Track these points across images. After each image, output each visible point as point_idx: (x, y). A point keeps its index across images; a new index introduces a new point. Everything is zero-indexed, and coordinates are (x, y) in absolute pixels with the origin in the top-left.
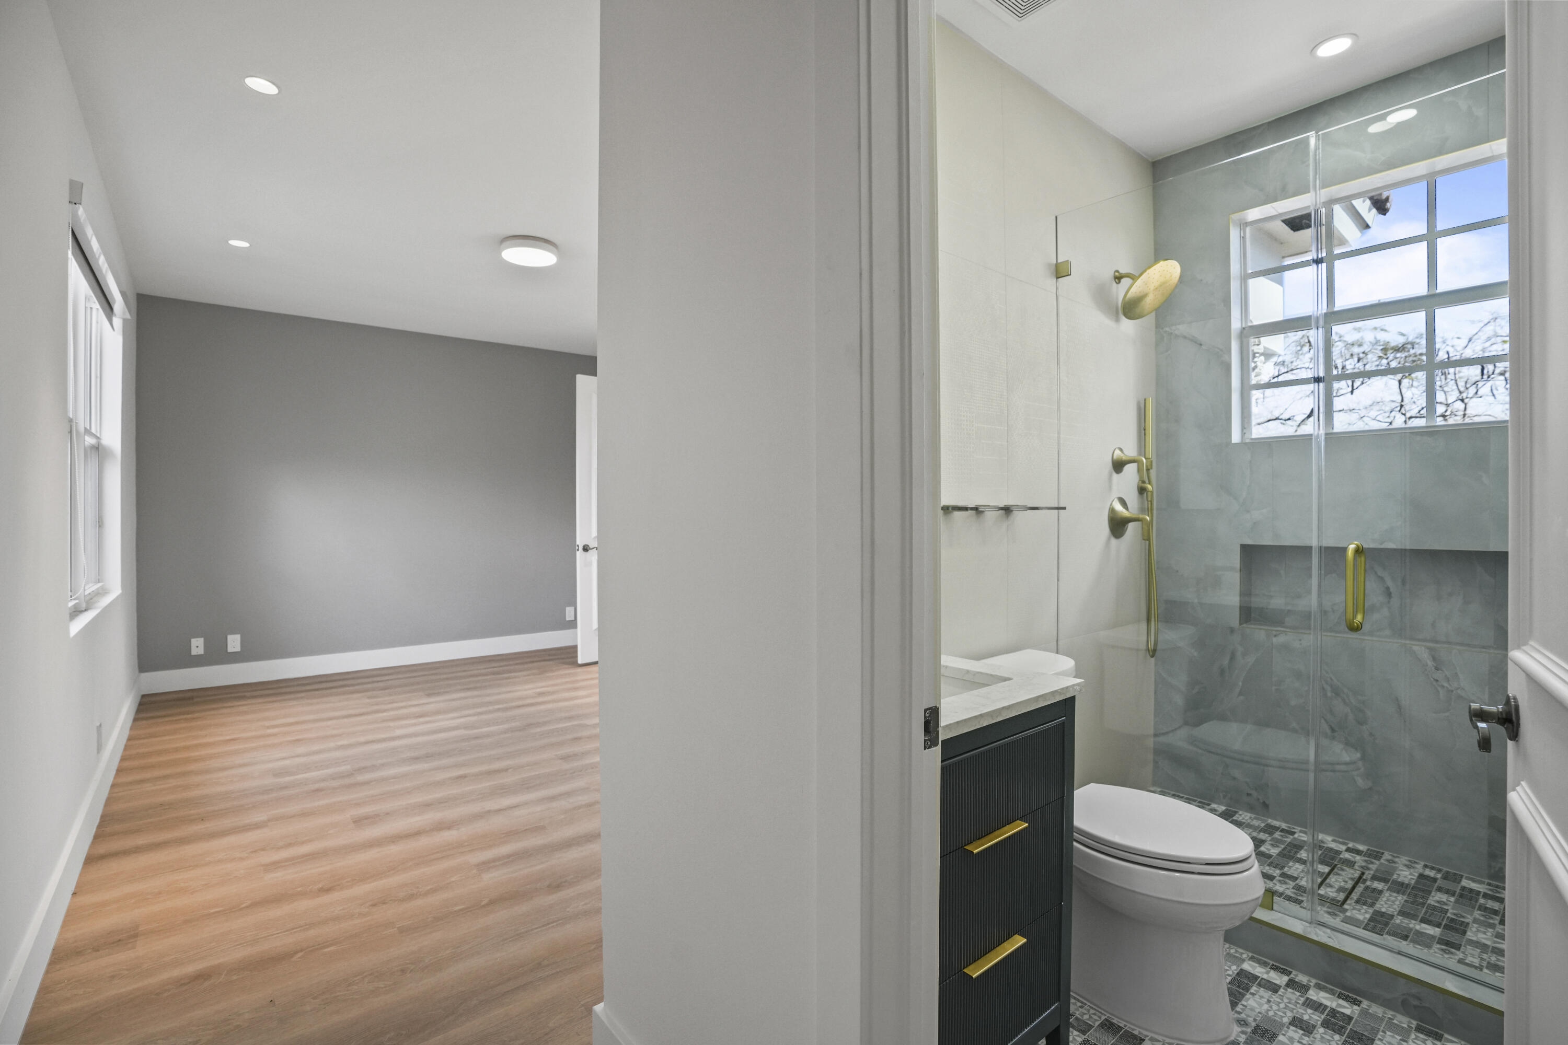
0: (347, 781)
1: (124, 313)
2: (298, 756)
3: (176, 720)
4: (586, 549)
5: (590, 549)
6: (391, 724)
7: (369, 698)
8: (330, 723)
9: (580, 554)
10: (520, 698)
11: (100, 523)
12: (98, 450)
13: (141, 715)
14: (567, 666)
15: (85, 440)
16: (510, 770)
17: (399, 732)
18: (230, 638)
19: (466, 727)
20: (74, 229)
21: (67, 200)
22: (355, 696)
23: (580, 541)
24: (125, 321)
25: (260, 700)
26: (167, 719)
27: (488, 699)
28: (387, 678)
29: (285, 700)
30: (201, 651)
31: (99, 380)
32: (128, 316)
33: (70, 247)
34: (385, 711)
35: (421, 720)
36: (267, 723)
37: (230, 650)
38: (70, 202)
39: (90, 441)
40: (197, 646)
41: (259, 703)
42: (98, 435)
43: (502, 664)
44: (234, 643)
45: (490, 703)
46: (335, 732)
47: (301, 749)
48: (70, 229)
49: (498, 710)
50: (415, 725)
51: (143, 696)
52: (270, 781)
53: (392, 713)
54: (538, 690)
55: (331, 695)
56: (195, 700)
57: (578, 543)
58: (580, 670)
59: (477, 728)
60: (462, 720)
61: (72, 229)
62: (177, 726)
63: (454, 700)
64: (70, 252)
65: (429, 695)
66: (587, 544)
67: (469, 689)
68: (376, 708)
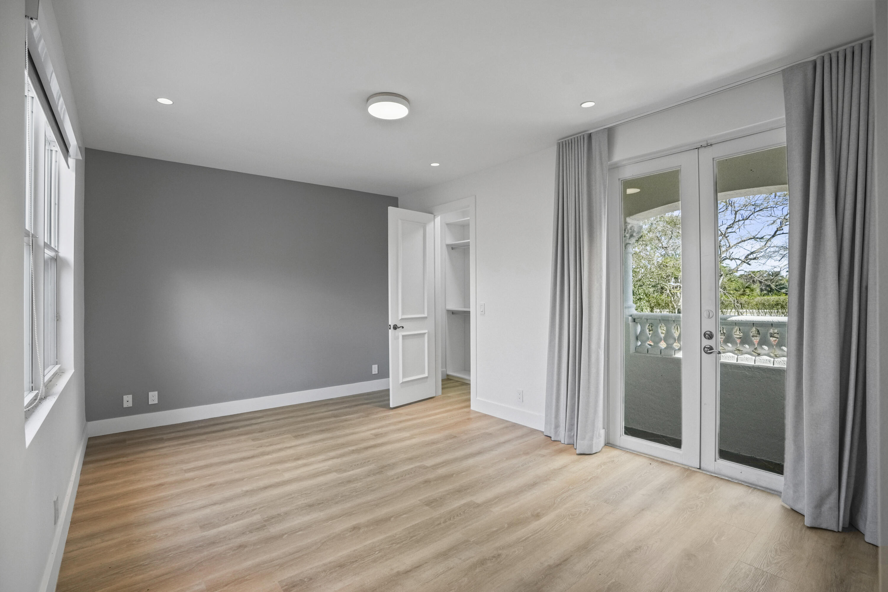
0: (263, 534)
1: (77, 155)
2: (215, 504)
3: (115, 464)
4: (395, 327)
5: (398, 328)
6: (279, 467)
7: (253, 440)
8: (232, 466)
9: (391, 332)
10: (363, 440)
11: (58, 318)
12: (56, 260)
13: (89, 459)
14: (382, 409)
15: (44, 253)
16: (392, 519)
17: (287, 476)
18: (151, 394)
19: (338, 470)
20: (29, 49)
21: (23, 13)
22: (243, 438)
23: (391, 322)
24: (77, 161)
25: (175, 443)
26: (108, 462)
27: (341, 441)
28: (259, 420)
29: (193, 442)
30: (130, 404)
31: (57, 206)
32: (80, 157)
33: (27, 67)
34: (268, 453)
35: (300, 462)
36: (185, 467)
37: (151, 403)
38: (26, 16)
39: (49, 253)
40: (128, 401)
41: (174, 446)
42: (56, 249)
43: (336, 407)
44: (153, 397)
45: (343, 445)
46: (237, 476)
47: (216, 496)
48: (27, 51)
49: (353, 452)
50: (296, 468)
51: (90, 439)
52: (198, 535)
53: (275, 455)
54: (373, 432)
55: (225, 437)
56: (127, 442)
57: (390, 323)
58: (391, 413)
59: (345, 471)
60: (330, 463)
61: (28, 50)
62: (116, 470)
63: (316, 442)
64: (26, 73)
65: (296, 437)
66: (394, 324)
67: (322, 431)
68: (261, 450)
